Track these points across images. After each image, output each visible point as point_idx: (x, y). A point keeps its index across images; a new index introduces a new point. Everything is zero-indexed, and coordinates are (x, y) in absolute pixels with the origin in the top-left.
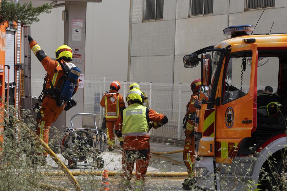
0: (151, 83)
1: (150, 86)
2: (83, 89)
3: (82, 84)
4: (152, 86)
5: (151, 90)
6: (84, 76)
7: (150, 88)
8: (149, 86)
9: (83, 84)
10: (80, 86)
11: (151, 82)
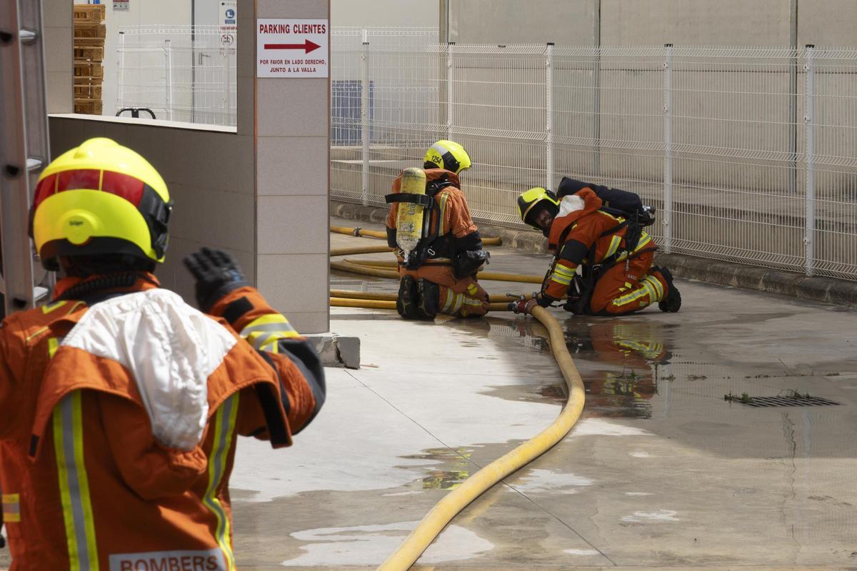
0: (550, 47)
1: (546, 57)
2: (326, 81)
3: (321, 62)
4: (554, 57)
5: (549, 71)
6: (326, 28)
7: (548, 64)
8: (542, 57)
9: (326, 61)
10: (314, 70)
11: (549, 44)
